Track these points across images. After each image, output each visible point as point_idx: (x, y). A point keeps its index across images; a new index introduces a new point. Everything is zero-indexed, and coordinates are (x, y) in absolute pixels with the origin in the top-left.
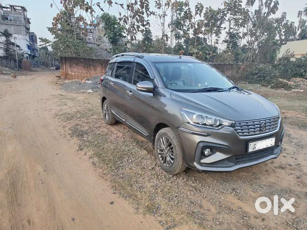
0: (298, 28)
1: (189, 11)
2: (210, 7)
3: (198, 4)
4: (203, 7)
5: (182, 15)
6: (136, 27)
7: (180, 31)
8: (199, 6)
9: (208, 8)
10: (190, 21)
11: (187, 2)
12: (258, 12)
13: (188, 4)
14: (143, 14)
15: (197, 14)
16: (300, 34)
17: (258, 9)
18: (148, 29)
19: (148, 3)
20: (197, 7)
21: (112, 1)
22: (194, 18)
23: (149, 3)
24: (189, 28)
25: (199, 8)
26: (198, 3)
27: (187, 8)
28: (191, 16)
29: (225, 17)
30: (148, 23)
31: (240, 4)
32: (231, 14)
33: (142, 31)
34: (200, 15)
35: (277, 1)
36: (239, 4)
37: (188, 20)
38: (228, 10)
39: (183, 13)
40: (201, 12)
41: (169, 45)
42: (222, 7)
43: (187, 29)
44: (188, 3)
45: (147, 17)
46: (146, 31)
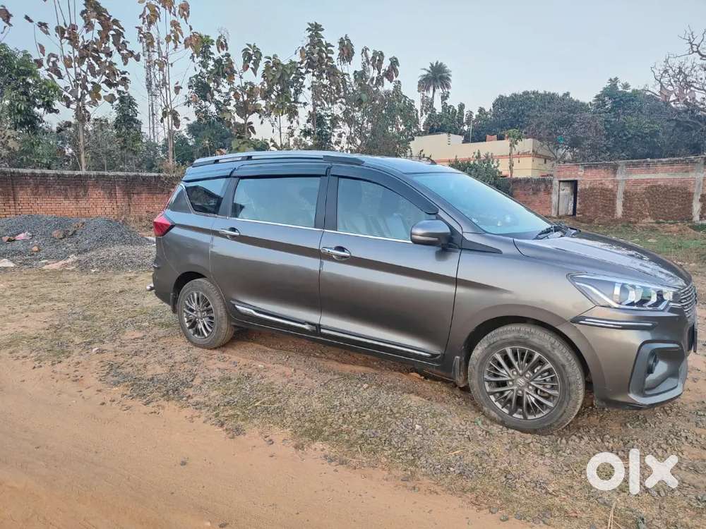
0: (421, 111)
1: (227, 60)
2: (275, 56)
3: (248, 47)
4: (261, 55)
5: (211, 67)
6: (90, 87)
7: (208, 103)
8: (251, 52)
9: (270, 58)
10: (231, 83)
11: (222, 40)
12: (360, 76)
13: (226, 44)
14: (109, 54)
15: (246, 68)
16: (426, 124)
17: (360, 69)
18: (126, 95)
19: (121, 30)
20: (246, 52)
21: (10, 12)
22: (241, 77)
23: (122, 28)
24: (230, 99)
25: (251, 56)
26: (249, 45)
27: (223, 52)
28: (233, 72)
29: (301, 80)
30: (125, 79)
31: (329, 55)
32: (313, 75)
33: (111, 99)
34: (254, 71)
35: (395, 59)
36: (327, 57)
37: (225, 81)
38: (309, 65)
39: (211, 63)
40: (256, 64)
41: (147, 136)
42: (297, 59)
43: (225, 101)
44: (225, 41)
45: (122, 64)
46: (122, 100)
